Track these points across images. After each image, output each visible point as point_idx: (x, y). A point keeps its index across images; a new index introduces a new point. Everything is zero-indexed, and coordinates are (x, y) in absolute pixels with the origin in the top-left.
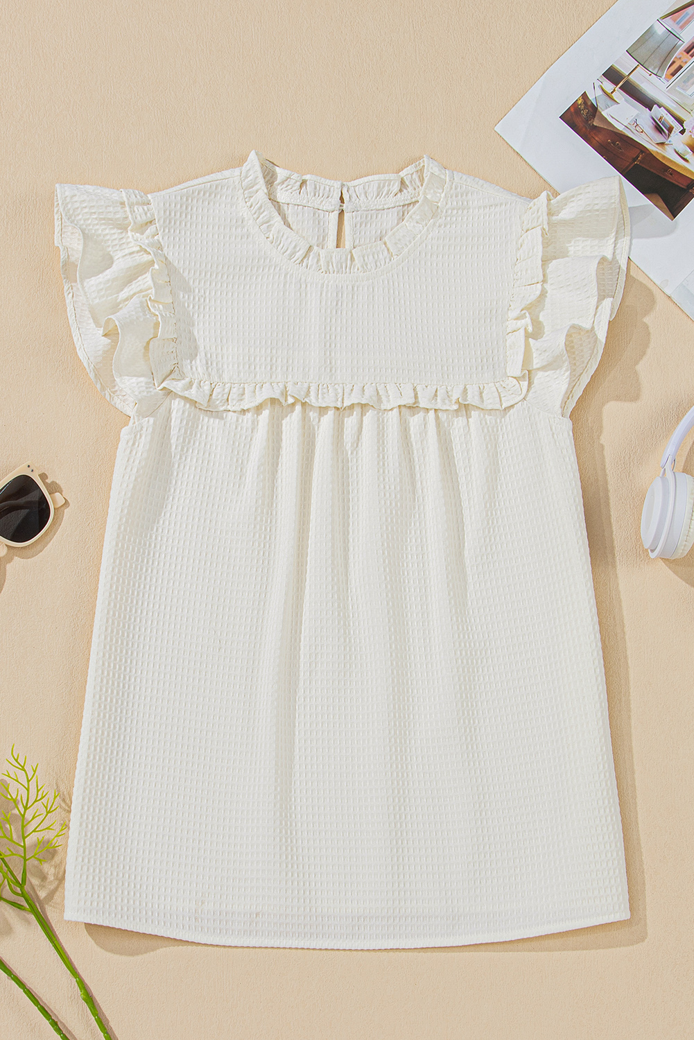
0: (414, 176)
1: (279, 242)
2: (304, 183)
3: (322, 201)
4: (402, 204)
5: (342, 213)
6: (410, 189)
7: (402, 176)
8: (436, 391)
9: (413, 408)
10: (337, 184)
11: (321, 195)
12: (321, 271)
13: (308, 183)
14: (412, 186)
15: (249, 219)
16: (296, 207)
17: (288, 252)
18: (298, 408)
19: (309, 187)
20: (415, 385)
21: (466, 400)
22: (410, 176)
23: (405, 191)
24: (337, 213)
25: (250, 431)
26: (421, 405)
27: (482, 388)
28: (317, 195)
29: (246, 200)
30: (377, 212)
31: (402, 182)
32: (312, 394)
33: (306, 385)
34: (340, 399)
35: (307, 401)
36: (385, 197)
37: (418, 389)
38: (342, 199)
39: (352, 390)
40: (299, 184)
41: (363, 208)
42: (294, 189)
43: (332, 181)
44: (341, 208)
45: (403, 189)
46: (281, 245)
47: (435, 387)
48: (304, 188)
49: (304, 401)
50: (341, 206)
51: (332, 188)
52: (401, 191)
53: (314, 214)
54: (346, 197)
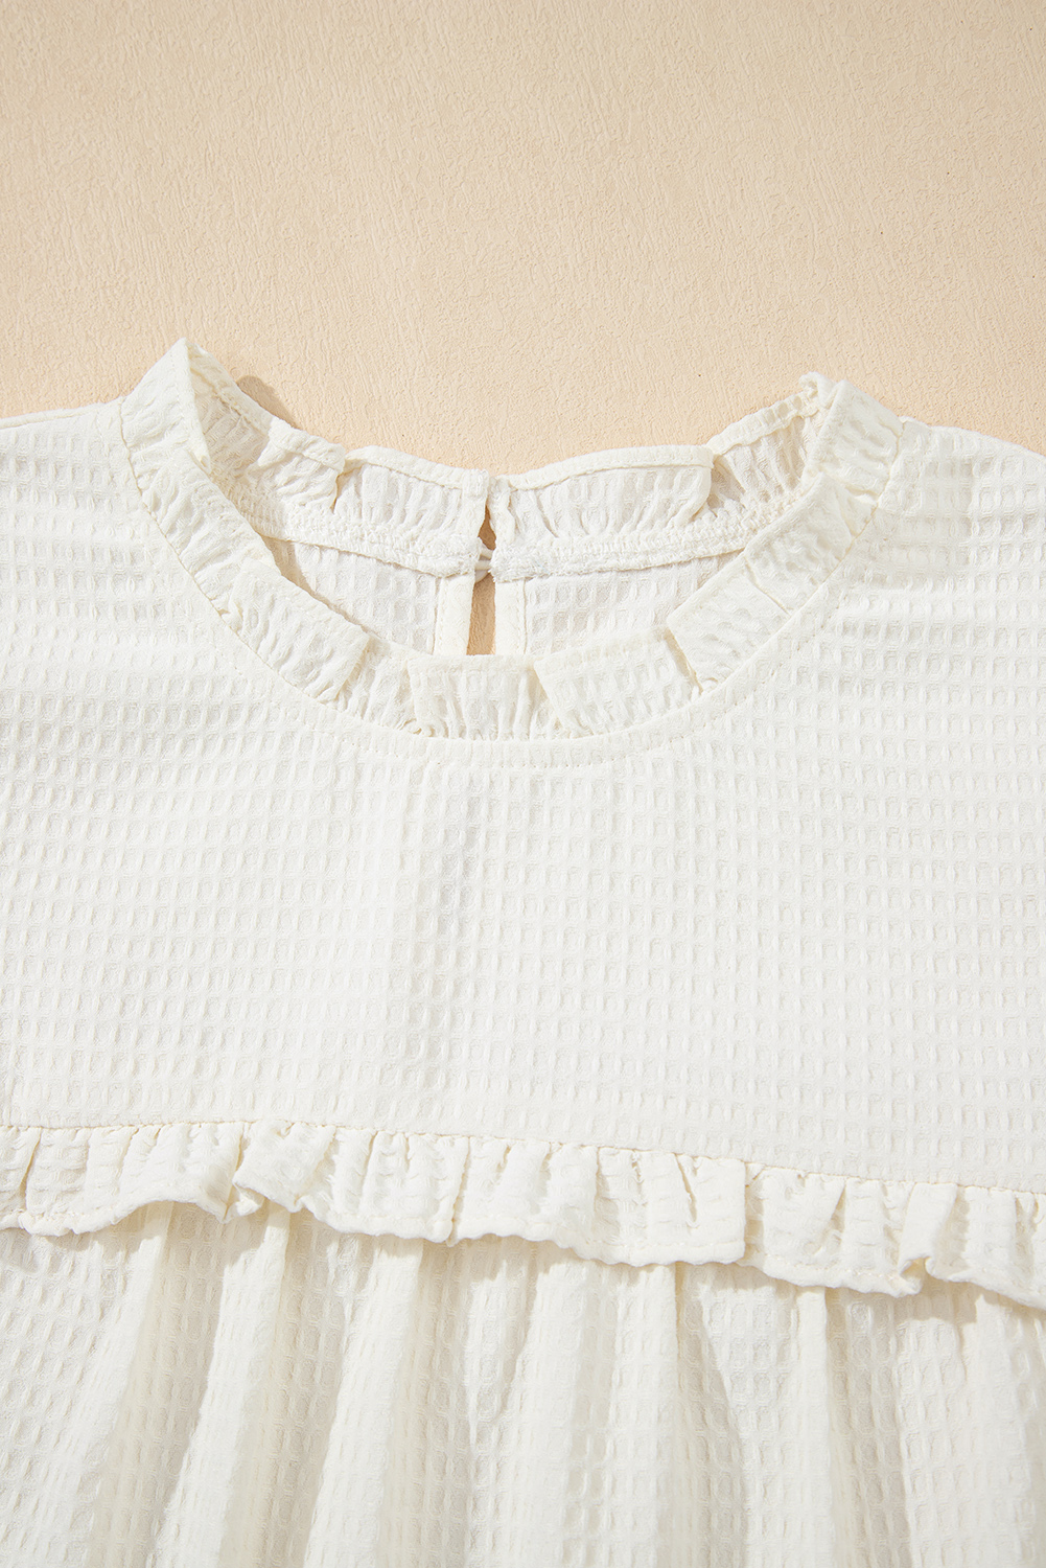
0: (763, 451)
1: (260, 625)
2: (352, 471)
3: (414, 539)
4: (715, 550)
5: (484, 584)
6: (749, 498)
7: (718, 451)
8: (840, 1205)
9: (739, 1272)
10: (471, 481)
11: (410, 517)
12: (414, 726)
13: (365, 474)
14: (756, 485)
15: (156, 550)
16: (316, 553)
17: (293, 662)
18: (275, 1238)
19: (372, 485)
20: (755, 1168)
21: (954, 1260)
22: (747, 450)
23: (729, 504)
24: (468, 582)
25: (97, 1313)
26: (774, 1264)
27: (1028, 1208)
28: (396, 513)
29: (142, 482)
30: (624, 577)
31: (720, 475)
32: (339, 1180)
33: (320, 1138)
34: (445, 1207)
35: (312, 1207)
36: (652, 523)
37: (769, 1189)
38: (487, 535)
39: (500, 1168)
40: (331, 475)
41: (567, 567)
42: (312, 491)
43: (457, 471)
44: (483, 564)
45: (721, 497)
46: (270, 637)
47: (833, 1187)
48: (349, 491)
49: (296, 1209)
50: (482, 558)
51: (455, 495)
52: (712, 502)
53: (381, 582)
54: (502, 528)
